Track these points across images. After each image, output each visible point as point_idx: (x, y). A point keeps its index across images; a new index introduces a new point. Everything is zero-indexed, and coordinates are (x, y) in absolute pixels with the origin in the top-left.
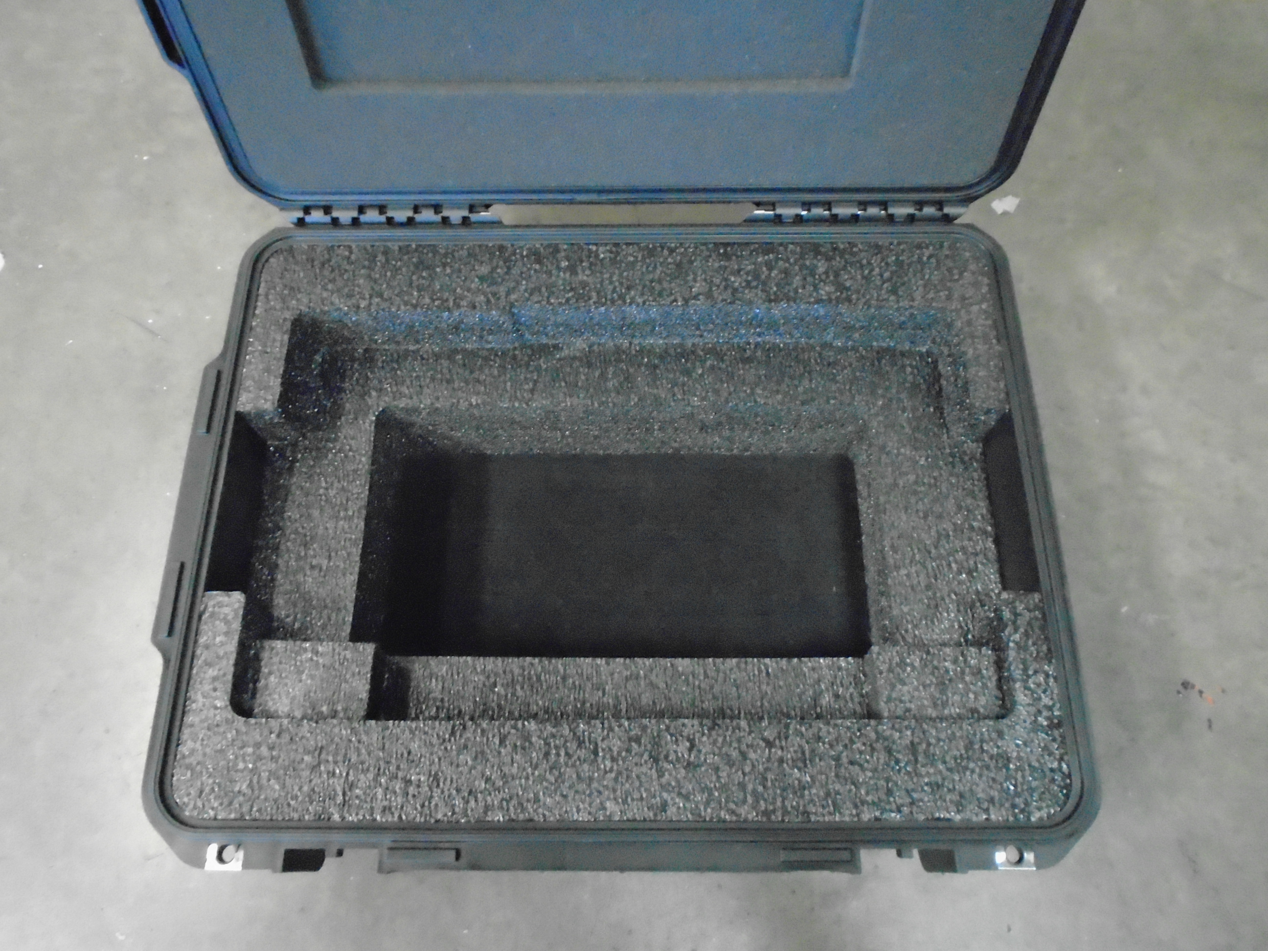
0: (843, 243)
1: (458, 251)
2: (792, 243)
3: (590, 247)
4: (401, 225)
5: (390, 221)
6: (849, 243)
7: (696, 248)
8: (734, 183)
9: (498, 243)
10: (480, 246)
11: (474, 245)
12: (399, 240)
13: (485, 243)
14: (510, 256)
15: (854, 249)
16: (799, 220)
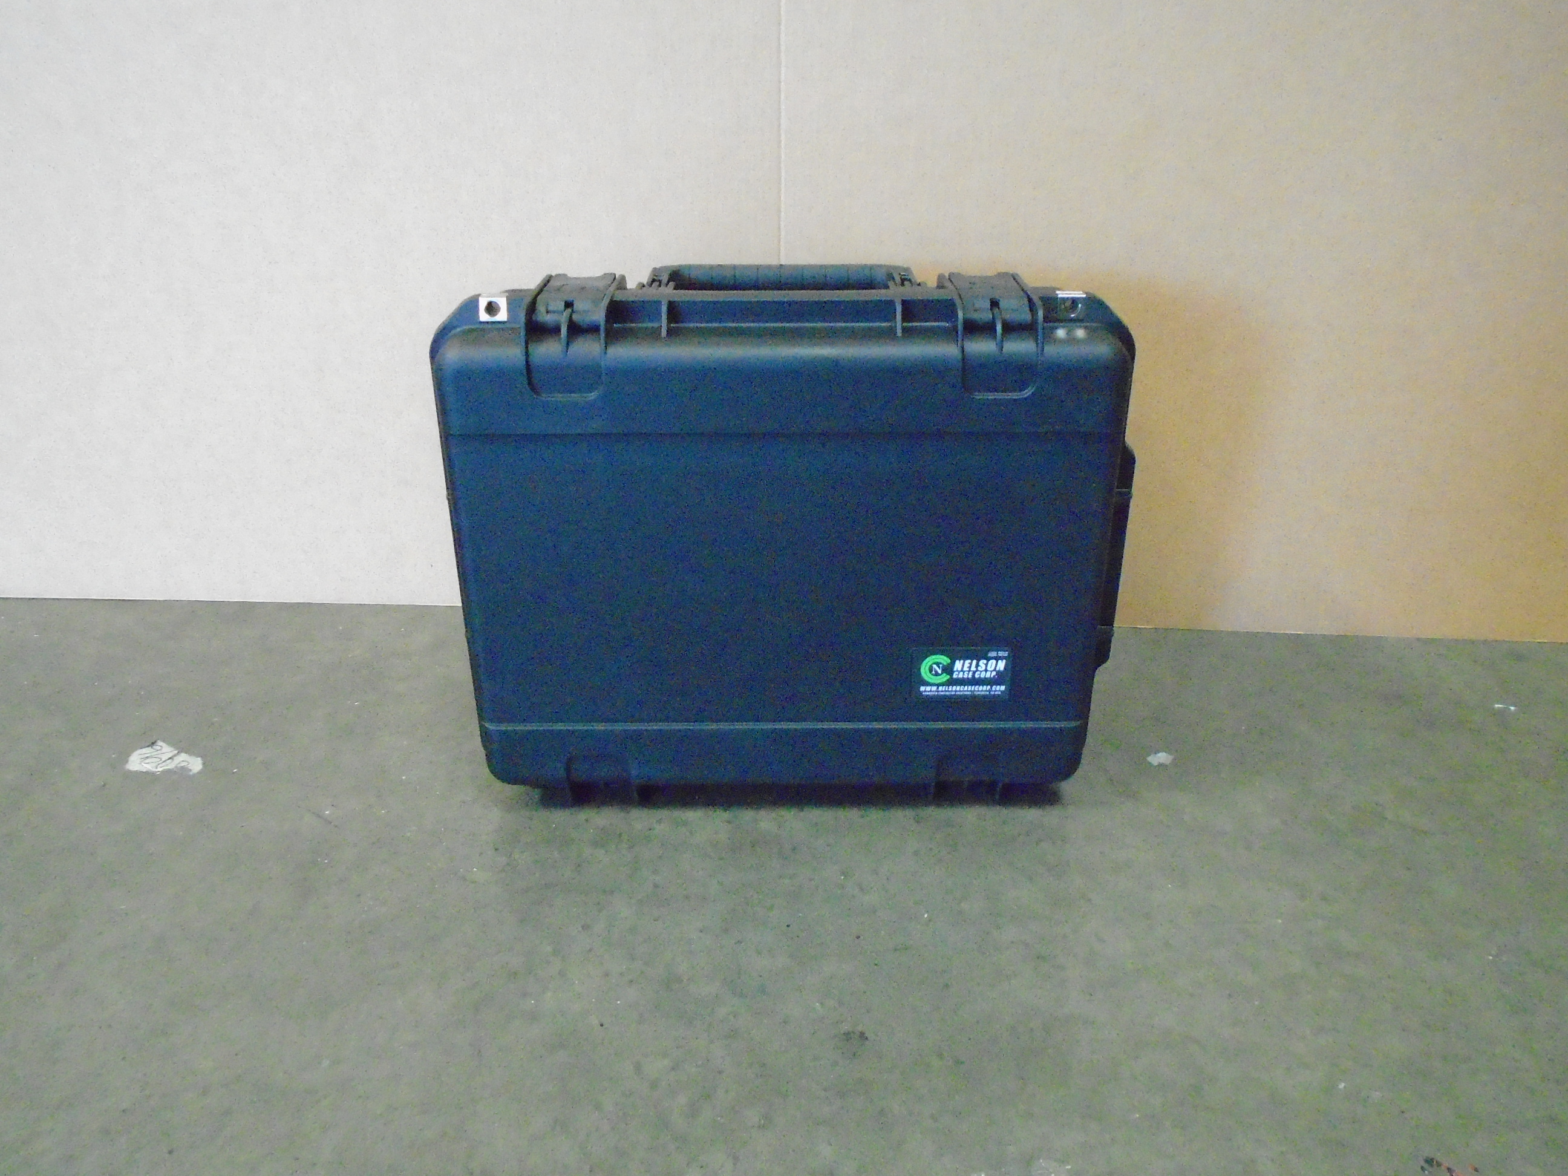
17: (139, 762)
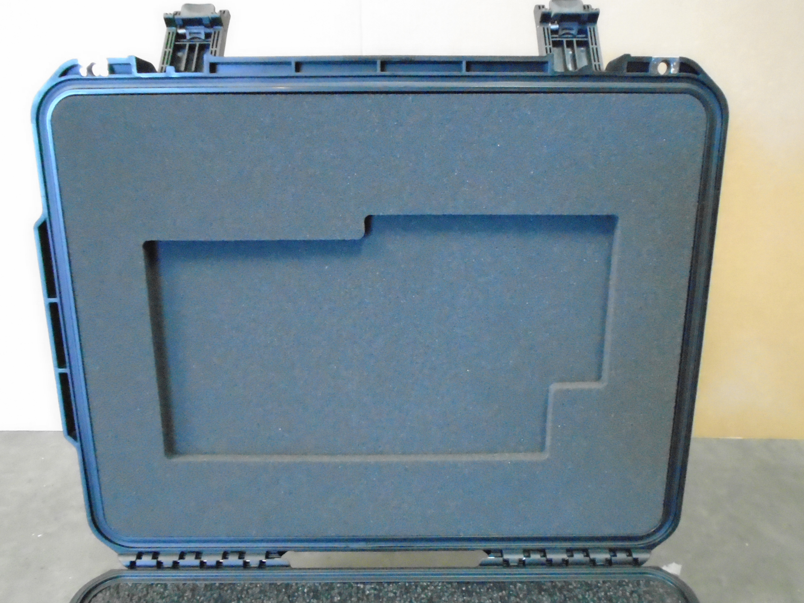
0: (559, 582)
1: (252, 588)
2: (521, 582)
3: (359, 585)
4: (211, 567)
5: (203, 565)
6: (565, 582)
7: (443, 586)
8: (471, 533)
9: (286, 582)
10: (271, 584)
11: (266, 583)
12: (204, 580)
13: (275, 582)
14: (294, 593)
15: (570, 587)
16: (522, 564)
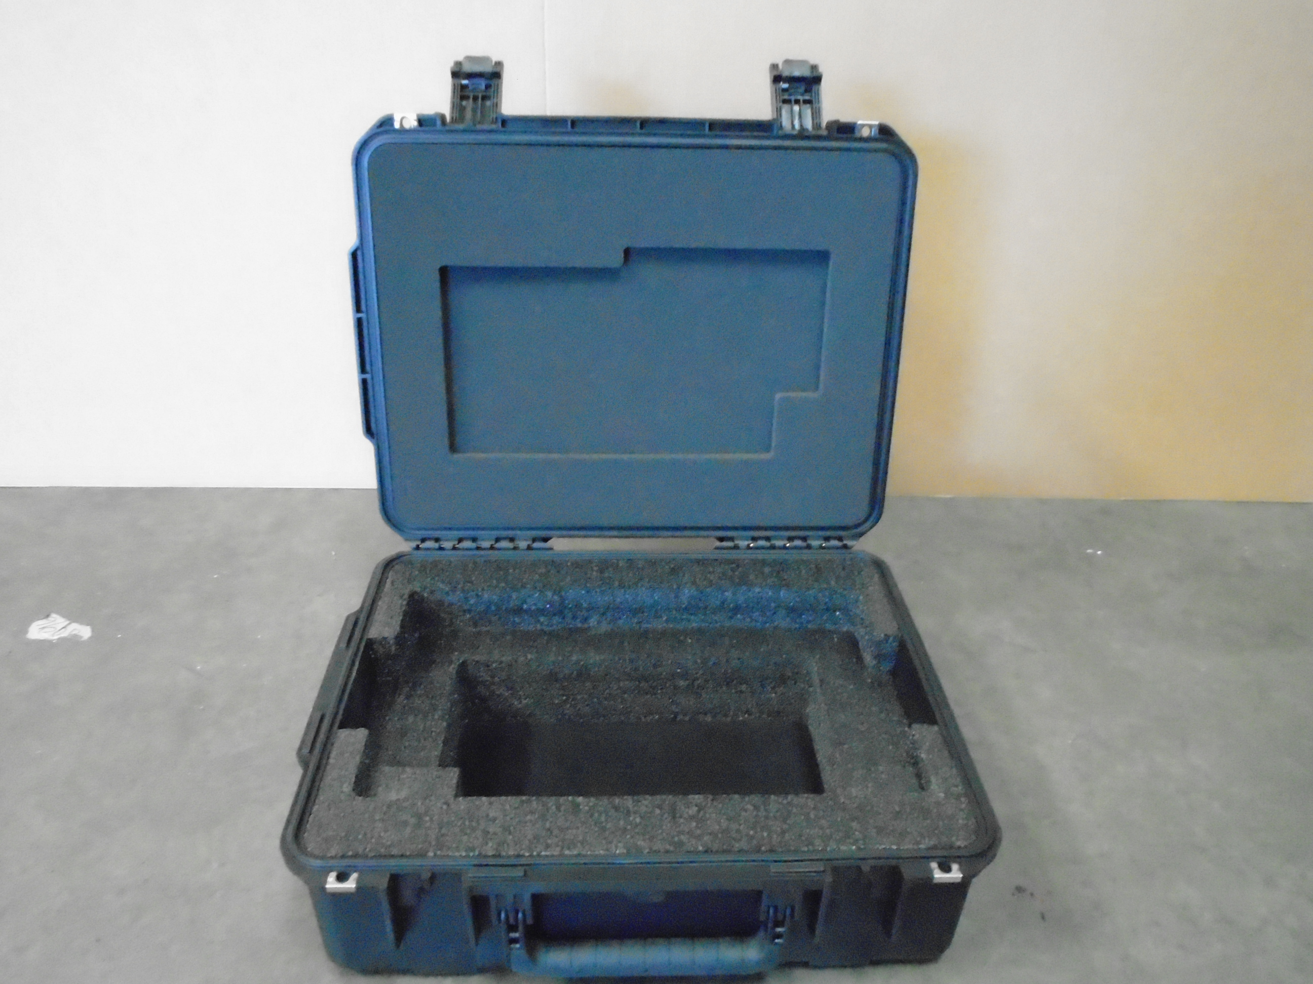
0: (779, 560)
1: (524, 562)
4: (486, 549)
5: (478, 547)
9: (551, 559)
10: (539, 561)
11: (535, 560)
12: (482, 557)
13: (542, 559)
14: (559, 565)
15: (788, 562)
17: (38, 631)
